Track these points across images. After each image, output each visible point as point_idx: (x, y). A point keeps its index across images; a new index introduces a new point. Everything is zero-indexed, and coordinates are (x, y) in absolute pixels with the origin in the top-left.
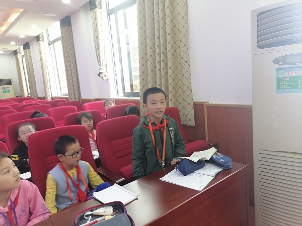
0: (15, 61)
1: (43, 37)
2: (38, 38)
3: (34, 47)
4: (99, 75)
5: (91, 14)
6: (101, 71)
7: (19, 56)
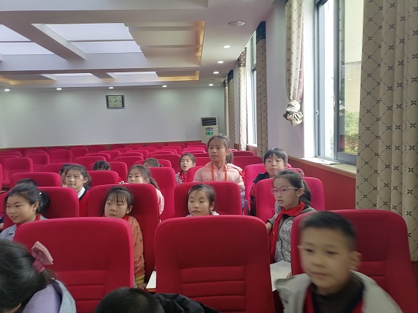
1: (245, 61)
2: (239, 62)
3: (236, 76)
4: (285, 116)
6: (288, 110)
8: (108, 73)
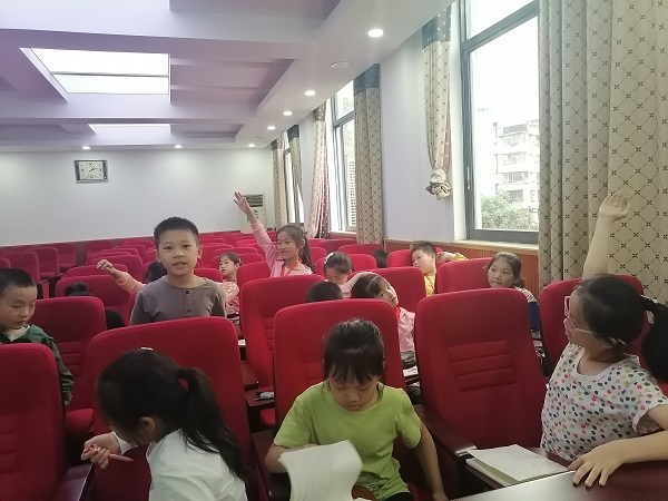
0: (272, 161)
1: (324, 113)
2: (314, 115)
3: (306, 134)
4: (430, 189)
5: (425, 55)
6: (434, 180)
7: (280, 152)
8: (91, 126)
